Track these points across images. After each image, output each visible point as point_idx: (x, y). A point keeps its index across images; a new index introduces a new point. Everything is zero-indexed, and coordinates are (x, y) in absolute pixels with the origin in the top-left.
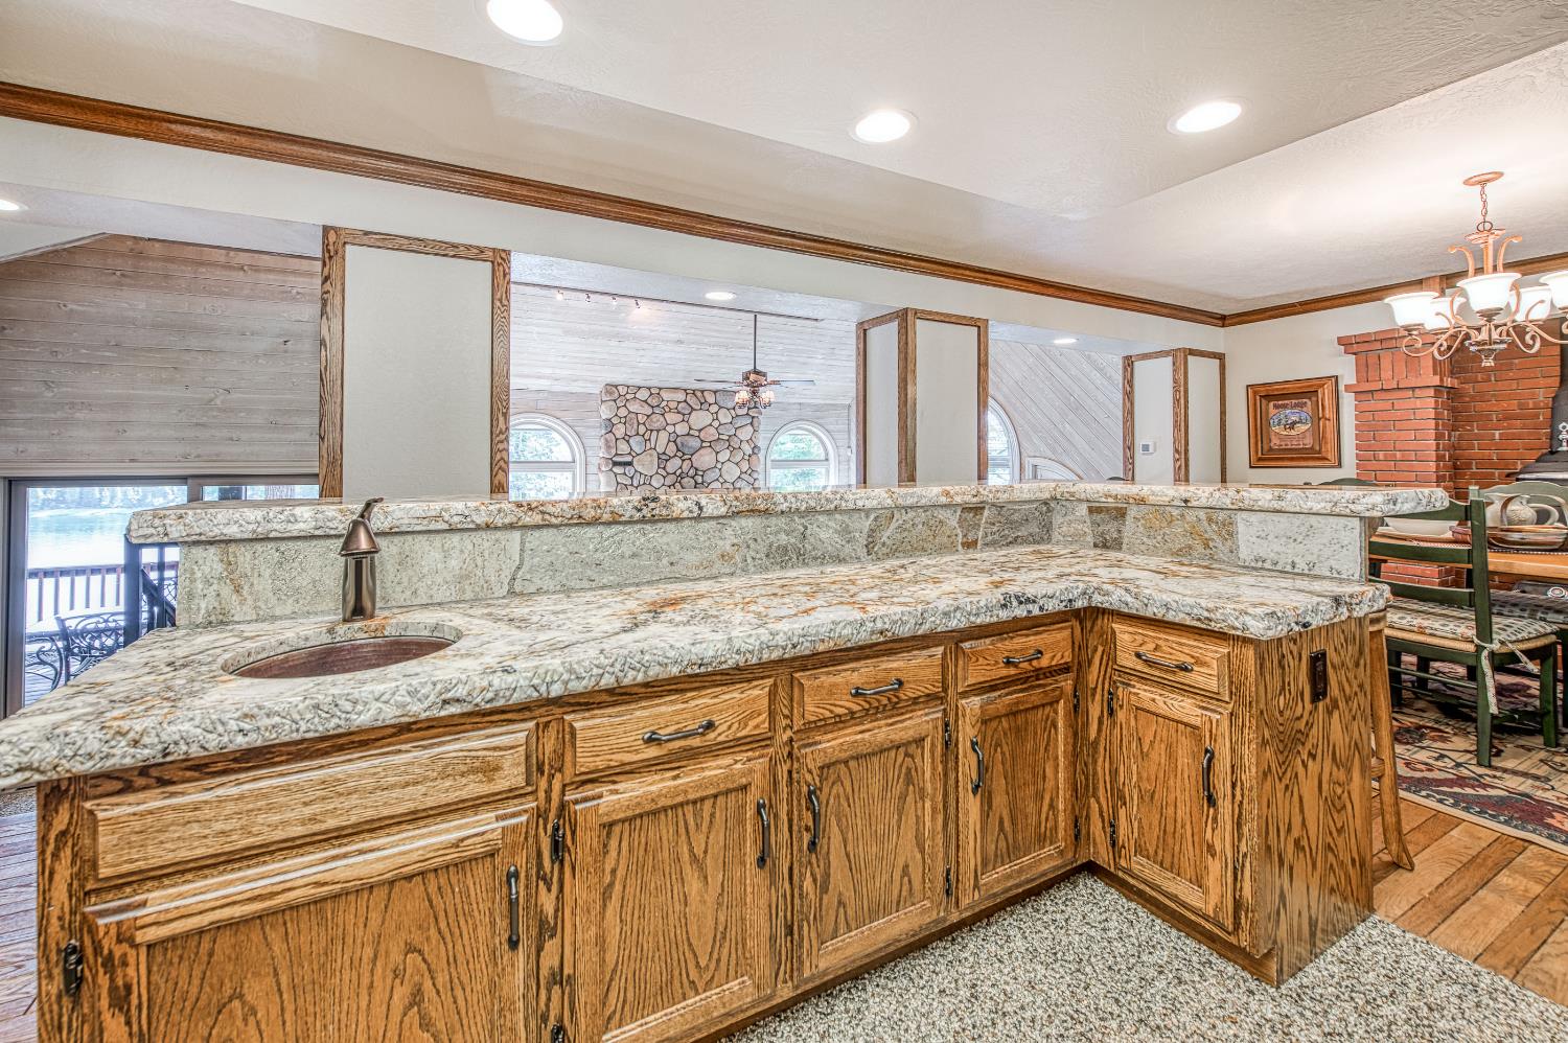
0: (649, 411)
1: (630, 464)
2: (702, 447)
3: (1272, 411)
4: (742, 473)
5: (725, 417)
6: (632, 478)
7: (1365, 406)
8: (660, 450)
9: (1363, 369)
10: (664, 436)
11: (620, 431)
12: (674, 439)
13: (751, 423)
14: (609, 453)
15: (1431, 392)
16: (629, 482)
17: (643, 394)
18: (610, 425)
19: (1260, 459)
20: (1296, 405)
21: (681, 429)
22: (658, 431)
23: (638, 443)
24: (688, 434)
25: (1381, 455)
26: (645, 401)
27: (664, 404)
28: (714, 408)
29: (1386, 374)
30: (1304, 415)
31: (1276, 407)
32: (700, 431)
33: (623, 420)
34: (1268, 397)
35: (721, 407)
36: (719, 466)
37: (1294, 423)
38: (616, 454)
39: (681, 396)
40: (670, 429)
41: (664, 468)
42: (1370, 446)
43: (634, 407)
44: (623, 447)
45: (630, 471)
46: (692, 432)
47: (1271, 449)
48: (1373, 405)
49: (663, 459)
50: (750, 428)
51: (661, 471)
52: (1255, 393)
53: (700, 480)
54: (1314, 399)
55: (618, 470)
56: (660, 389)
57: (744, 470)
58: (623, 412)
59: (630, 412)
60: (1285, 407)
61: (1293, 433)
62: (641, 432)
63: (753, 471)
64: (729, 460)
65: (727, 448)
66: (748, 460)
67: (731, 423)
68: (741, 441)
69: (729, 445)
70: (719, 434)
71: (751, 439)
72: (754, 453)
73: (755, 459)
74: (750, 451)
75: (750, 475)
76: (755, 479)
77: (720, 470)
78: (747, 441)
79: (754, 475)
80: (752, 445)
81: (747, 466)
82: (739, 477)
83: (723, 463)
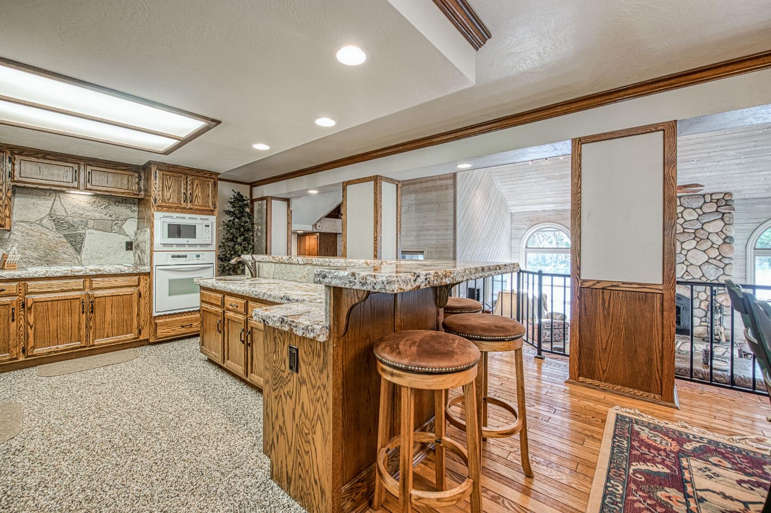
50: (719, 222)
57: (713, 256)
63: (723, 257)
64: (695, 248)
65: (694, 239)
66: (718, 249)
67: (698, 219)
68: (709, 233)
69: (696, 236)
70: (684, 228)
71: (721, 231)
72: (725, 243)
73: (725, 247)
74: (721, 242)
75: (720, 260)
76: (726, 265)
77: (686, 255)
78: (717, 233)
79: (726, 261)
80: (724, 236)
81: (718, 254)
82: (707, 262)
83: (688, 251)
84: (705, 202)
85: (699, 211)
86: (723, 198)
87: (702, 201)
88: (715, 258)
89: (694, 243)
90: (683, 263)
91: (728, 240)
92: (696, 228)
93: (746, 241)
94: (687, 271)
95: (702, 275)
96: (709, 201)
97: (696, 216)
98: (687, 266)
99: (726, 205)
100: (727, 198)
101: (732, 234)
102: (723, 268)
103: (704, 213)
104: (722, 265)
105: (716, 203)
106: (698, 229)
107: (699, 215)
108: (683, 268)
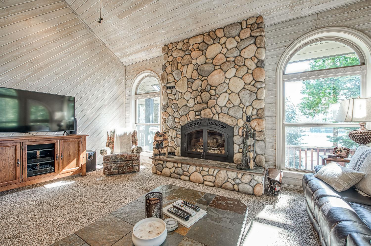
0: (182, 54)
1: (174, 87)
2: (215, 70)
4: (246, 84)
5: (231, 44)
6: (175, 95)
8: (189, 76)
10: (191, 67)
11: (169, 69)
12: (197, 68)
13: (255, 43)
14: (164, 83)
16: (173, 97)
17: (180, 46)
18: (165, 67)
21: (201, 60)
22: (188, 65)
23: (177, 74)
24: (206, 63)
26: (181, 49)
27: (191, 47)
28: (223, 40)
32: (213, 59)
33: (171, 63)
35: (228, 38)
36: (227, 81)
38: (168, 83)
39: (199, 39)
40: (194, 62)
41: (191, 88)
43: (175, 55)
44: (170, 78)
45: (174, 91)
46: (207, 61)
49: (191, 81)
50: (253, 48)
51: (190, 90)
53: (213, 92)
55: (169, 91)
56: (189, 39)
57: (248, 82)
58: (170, 59)
59: (174, 58)
62: (179, 68)
63: (256, 82)
64: (235, 76)
65: (234, 67)
66: (252, 74)
67: (237, 47)
68: (245, 59)
69: (235, 64)
70: (227, 58)
71: (255, 56)
72: (257, 67)
73: (257, 71)
74: (254, 66)
75: (254, 85)
76: (258, 89)
77: (228, 84)
78: (251, 58)
79: (258, 85)
80: (256, 61)
81: (251, 79)
82: (244, 88)
83: (230, 79)
84: (242, 29)
85: (237, 38)
86: (256, 22)
87: (239, 28)
88: (250, 84)
89: (234, 70)
90: (226, 92)
91: (260, 64)
92: (235, 55)
93: (276, 66)
94: (229, 100)
95: (240, 102)
96: (245, 27)
97: (235, 44)
98: (229, 94)
99: (258, 28)
100: (259, 22)
101: (263, 58)
102: (256, 93)
103: (241, 40)
104: (255, 90)
105: (250, 28)
106: (237, 56)
107: (238, 42)
108: (226, 97)
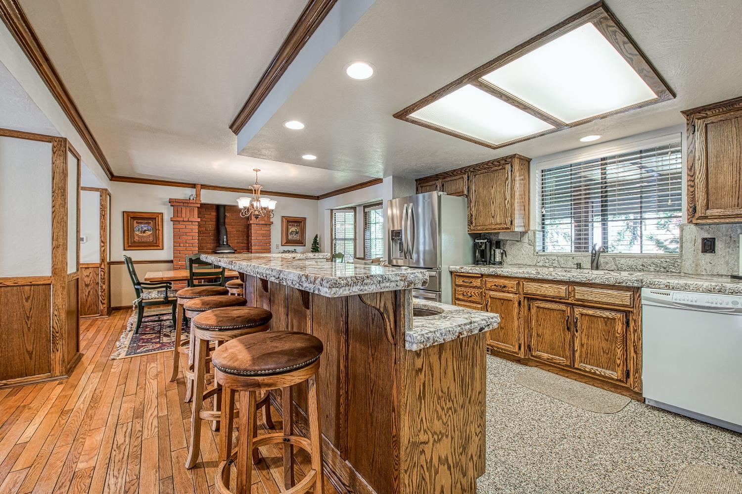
3: (135, 224)
7: (176, 226)
9: (177, 212)
15: (197, 223)
19: (129, 246)
20: (146, 223)
25: (182, 245)
29: (184, 215)
30: (149, 228)
31: (137, 223)
34: (134, 218)
37: (145, 231)
42: (178, 241)
47: (134, 242)
48: (179, 226)
52: (128, 216)
54: (154, 221)
60: (141, 223)
61: (145, 235)
